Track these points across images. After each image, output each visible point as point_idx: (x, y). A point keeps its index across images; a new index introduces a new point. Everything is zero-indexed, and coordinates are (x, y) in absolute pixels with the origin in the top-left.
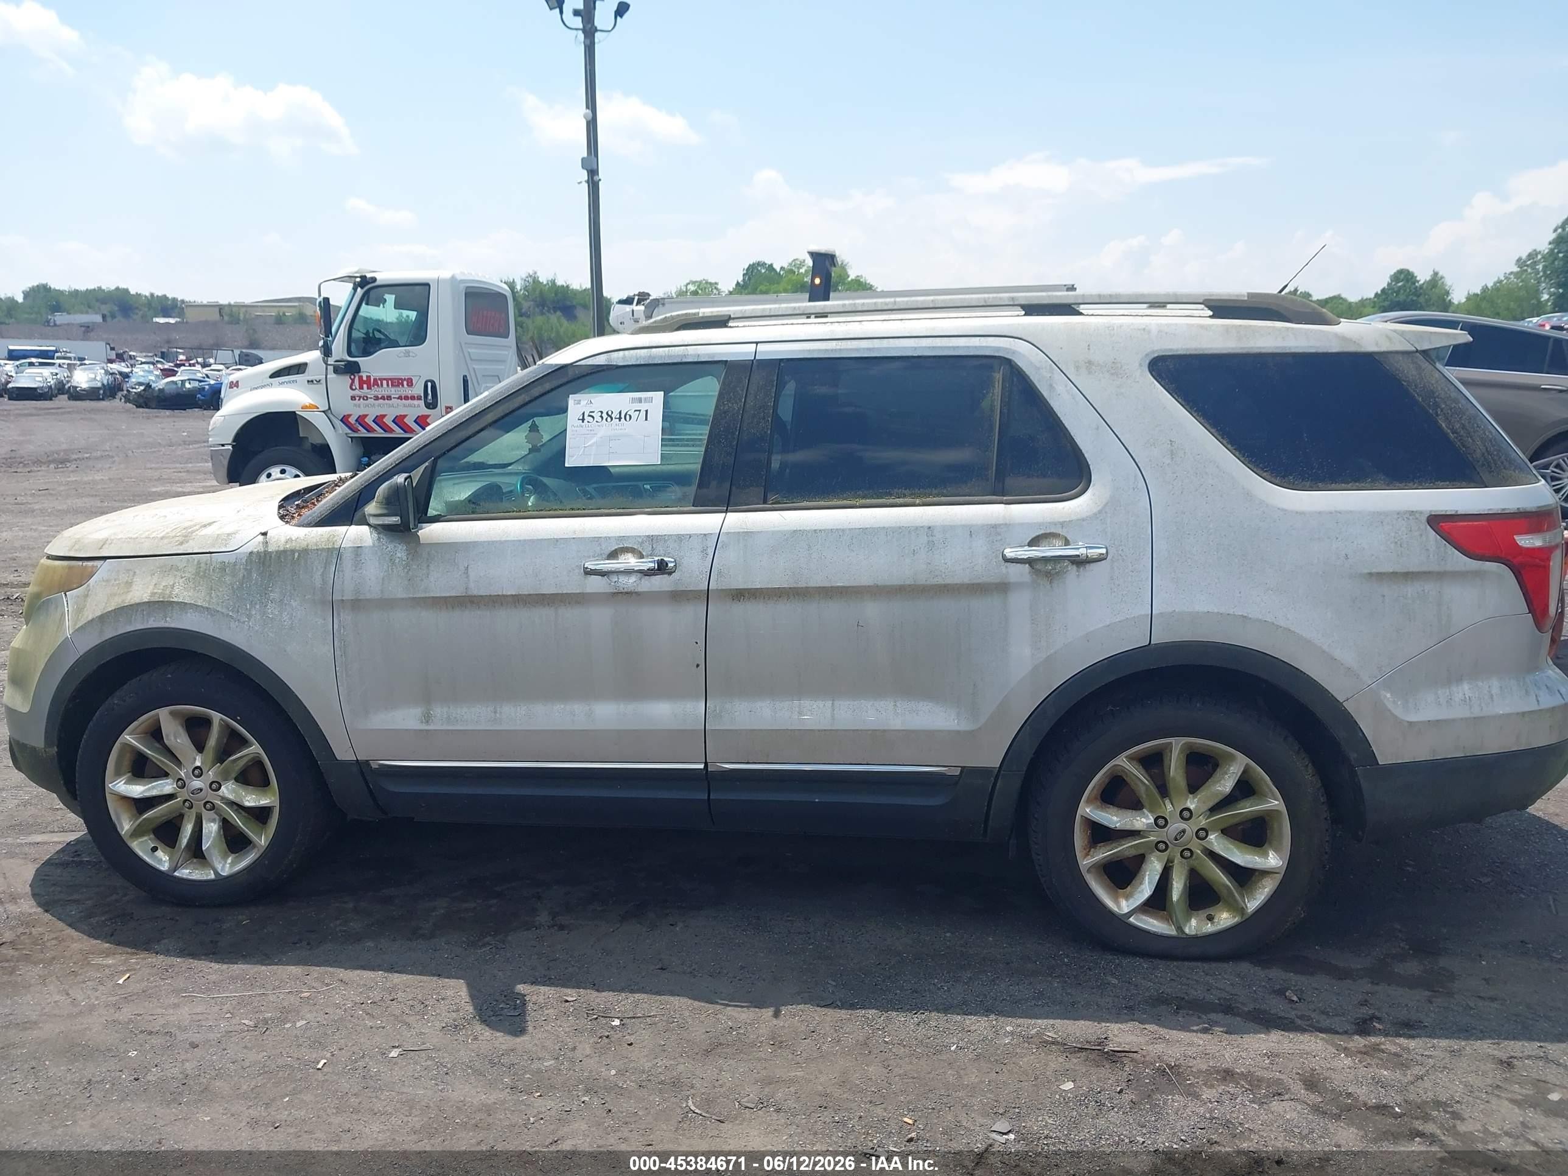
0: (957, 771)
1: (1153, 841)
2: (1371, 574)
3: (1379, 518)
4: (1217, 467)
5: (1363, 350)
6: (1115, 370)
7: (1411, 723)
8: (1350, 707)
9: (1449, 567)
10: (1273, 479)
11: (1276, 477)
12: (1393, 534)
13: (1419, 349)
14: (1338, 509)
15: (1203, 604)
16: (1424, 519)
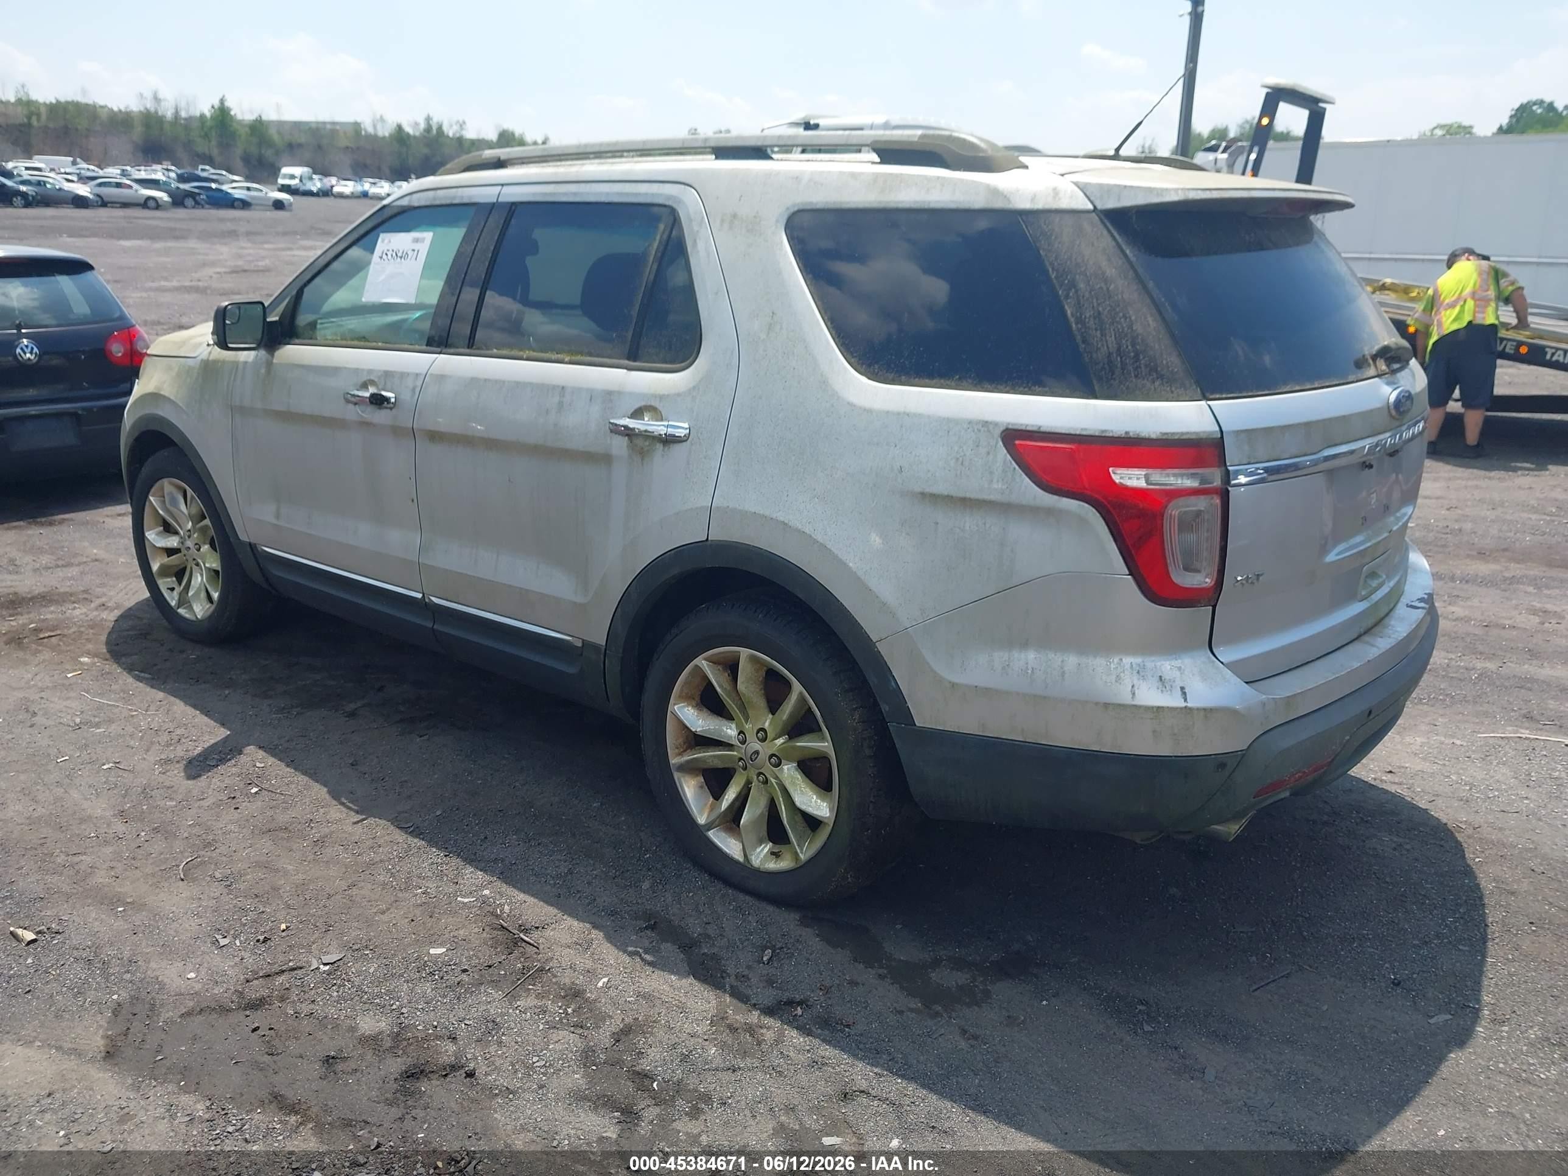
0: (580, 644)
1: (735, 756)
2: (923, 495)
3: (947, 426)
4: (806, 347)
5: (1010, 206)
6: (753, 226)
7: (953, 685)
8: (882, 648)
9: (1014, 498)
10: (859, 367)
11: (863, 364)
12: (956, 448)
13: (1099, 207)
14: (907, 411)
15: (752, 503)
16: (997, 432)
